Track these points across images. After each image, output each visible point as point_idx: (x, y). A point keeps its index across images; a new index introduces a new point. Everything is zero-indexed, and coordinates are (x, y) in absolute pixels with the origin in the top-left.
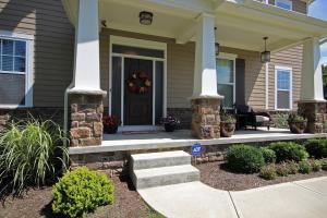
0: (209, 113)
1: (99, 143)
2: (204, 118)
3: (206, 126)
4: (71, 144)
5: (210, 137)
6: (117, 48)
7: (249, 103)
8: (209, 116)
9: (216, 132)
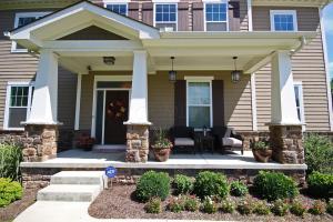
0: (135, 138)
1: (40, 160)
2: (130, 142)
3: (131, 151)
4: (21, 160)
5: (134, 161)
6: (101, 84)
7: (229, 124)
8: (134, 141)
9: (141, 156)
